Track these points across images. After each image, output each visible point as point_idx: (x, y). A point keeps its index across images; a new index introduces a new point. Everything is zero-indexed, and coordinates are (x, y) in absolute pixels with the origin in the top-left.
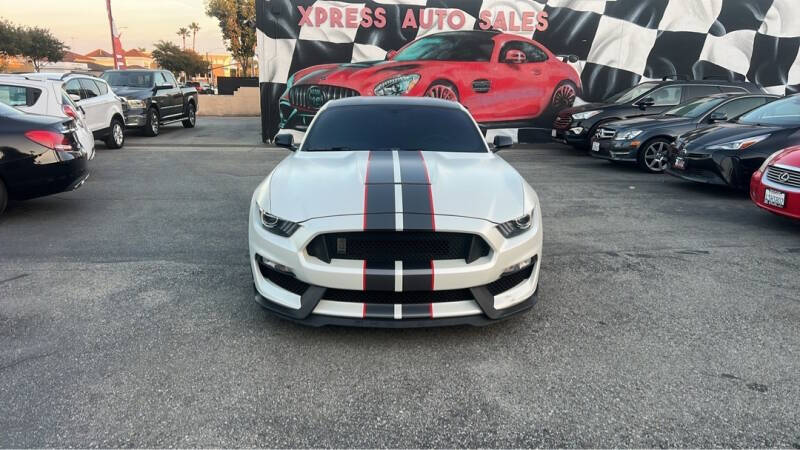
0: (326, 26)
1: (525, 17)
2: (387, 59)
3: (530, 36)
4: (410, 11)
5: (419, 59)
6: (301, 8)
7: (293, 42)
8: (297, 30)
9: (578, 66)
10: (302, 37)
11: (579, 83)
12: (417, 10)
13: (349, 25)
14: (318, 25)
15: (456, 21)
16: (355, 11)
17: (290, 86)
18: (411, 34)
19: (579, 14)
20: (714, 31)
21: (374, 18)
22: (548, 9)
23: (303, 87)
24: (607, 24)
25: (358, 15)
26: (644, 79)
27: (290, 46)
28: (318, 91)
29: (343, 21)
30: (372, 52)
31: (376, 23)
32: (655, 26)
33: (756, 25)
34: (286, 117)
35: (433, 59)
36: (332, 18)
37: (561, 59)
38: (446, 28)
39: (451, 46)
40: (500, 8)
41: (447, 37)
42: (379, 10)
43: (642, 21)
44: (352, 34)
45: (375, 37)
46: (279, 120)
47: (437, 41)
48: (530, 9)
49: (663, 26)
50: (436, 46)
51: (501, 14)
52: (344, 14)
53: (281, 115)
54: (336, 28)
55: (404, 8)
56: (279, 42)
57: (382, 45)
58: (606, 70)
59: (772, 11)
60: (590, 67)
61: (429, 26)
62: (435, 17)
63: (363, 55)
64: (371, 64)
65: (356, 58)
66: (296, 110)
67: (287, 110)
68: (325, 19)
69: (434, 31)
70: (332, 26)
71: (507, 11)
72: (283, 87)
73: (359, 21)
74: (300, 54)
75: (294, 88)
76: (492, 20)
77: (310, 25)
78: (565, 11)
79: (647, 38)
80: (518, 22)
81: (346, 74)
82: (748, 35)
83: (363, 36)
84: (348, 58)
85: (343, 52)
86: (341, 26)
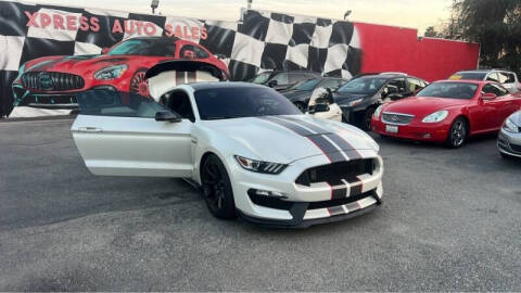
0: (50, 28)
1: (193, 30)
2: (102, 53)
3: (197, 42)
4: (117, 22)
5: (127, 54)
6: (28, 13)
7: (22, 39)
8: (25, 30)
9: (226, 61)
10: (30, 35)
11: (228, 72)
12: (122, 21)
13: (70, 28)
14: (43, 27)
15: (150, 30)
16: (75, 18)
17: (21, 72)
18: (119, 37)
19: (224, 30)
20: (291, 44)
21: (90, 25)
22: (206, 26)
23: (34, 73)
24: (239, 37)
25: (77, 21)
26: (261, 71)
27: (19, 41)
28: (48, 77)
29: (65, 25)
30: (90, 48)
31: (92, 28)
32: (263, 40)
33: (308, 41)
34: (19, 96)
35: (136, 54)
36: (55, 22)
37: (216, 57)
38: (144, 35)
39: (148, 46)
40: (177, 24)
41: (144, 40)
42: (93, 19)
43: (257, 37)
44: (73, 35)
45: (92, 38)
46: (13, 100)
47: (138, 42)
48: (196, 26)
49: (267, 40)
50: (137, 46)
51: (178, 27)
52: (65, 20)
53: (15, 96)
54: (60, 30)
55: (113, 19)
56: (9, 38)
57: (98, 43)
58: (241, 64)
59: (315, 34)
60: (233, 62)
61: (131, 32)
62: (136, 27)
63: (83, 51)
64: (90, 57)
65: (78, 52)
66: (28, 92)
67: (20, 92)
68: (49, 22)
69: (135, 35)
70: (56, 28)
71: (182, 25)
72: (15, 74)
73: (78, 25)
74: (29, 48)
75: (25, 74)
76: (173, 31)
77: (37, 26)
78: (216, 28)
79: (260, 46)
80: (189, 33)
81: (71, 64)
82: (305, 46)
83: (82, 37)
84: (72, 53)
85: (66, 48)
86: (63, 28)
